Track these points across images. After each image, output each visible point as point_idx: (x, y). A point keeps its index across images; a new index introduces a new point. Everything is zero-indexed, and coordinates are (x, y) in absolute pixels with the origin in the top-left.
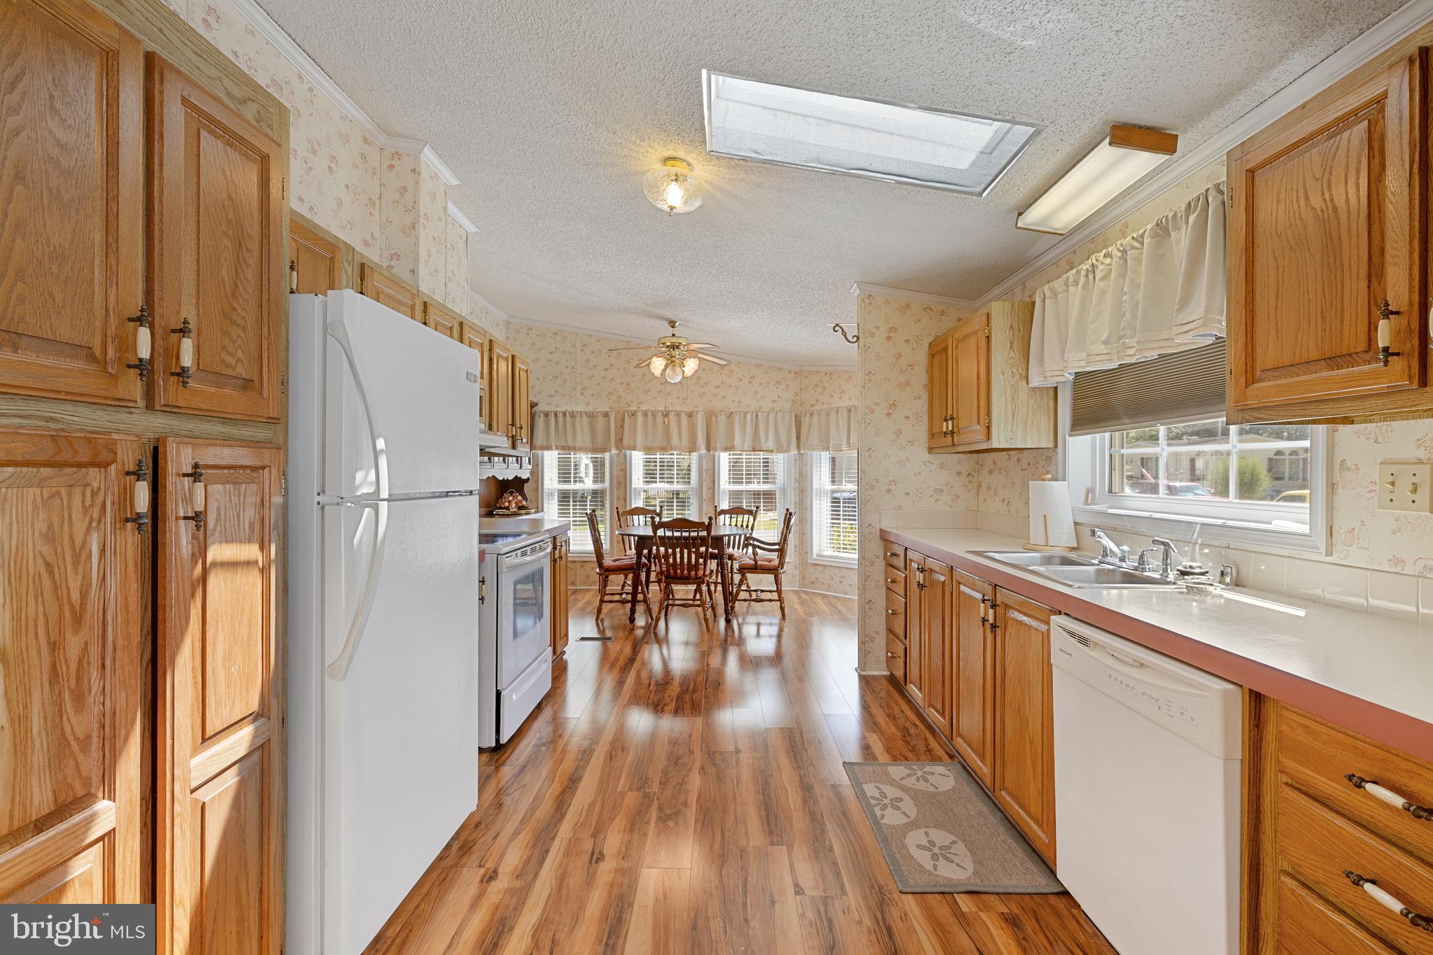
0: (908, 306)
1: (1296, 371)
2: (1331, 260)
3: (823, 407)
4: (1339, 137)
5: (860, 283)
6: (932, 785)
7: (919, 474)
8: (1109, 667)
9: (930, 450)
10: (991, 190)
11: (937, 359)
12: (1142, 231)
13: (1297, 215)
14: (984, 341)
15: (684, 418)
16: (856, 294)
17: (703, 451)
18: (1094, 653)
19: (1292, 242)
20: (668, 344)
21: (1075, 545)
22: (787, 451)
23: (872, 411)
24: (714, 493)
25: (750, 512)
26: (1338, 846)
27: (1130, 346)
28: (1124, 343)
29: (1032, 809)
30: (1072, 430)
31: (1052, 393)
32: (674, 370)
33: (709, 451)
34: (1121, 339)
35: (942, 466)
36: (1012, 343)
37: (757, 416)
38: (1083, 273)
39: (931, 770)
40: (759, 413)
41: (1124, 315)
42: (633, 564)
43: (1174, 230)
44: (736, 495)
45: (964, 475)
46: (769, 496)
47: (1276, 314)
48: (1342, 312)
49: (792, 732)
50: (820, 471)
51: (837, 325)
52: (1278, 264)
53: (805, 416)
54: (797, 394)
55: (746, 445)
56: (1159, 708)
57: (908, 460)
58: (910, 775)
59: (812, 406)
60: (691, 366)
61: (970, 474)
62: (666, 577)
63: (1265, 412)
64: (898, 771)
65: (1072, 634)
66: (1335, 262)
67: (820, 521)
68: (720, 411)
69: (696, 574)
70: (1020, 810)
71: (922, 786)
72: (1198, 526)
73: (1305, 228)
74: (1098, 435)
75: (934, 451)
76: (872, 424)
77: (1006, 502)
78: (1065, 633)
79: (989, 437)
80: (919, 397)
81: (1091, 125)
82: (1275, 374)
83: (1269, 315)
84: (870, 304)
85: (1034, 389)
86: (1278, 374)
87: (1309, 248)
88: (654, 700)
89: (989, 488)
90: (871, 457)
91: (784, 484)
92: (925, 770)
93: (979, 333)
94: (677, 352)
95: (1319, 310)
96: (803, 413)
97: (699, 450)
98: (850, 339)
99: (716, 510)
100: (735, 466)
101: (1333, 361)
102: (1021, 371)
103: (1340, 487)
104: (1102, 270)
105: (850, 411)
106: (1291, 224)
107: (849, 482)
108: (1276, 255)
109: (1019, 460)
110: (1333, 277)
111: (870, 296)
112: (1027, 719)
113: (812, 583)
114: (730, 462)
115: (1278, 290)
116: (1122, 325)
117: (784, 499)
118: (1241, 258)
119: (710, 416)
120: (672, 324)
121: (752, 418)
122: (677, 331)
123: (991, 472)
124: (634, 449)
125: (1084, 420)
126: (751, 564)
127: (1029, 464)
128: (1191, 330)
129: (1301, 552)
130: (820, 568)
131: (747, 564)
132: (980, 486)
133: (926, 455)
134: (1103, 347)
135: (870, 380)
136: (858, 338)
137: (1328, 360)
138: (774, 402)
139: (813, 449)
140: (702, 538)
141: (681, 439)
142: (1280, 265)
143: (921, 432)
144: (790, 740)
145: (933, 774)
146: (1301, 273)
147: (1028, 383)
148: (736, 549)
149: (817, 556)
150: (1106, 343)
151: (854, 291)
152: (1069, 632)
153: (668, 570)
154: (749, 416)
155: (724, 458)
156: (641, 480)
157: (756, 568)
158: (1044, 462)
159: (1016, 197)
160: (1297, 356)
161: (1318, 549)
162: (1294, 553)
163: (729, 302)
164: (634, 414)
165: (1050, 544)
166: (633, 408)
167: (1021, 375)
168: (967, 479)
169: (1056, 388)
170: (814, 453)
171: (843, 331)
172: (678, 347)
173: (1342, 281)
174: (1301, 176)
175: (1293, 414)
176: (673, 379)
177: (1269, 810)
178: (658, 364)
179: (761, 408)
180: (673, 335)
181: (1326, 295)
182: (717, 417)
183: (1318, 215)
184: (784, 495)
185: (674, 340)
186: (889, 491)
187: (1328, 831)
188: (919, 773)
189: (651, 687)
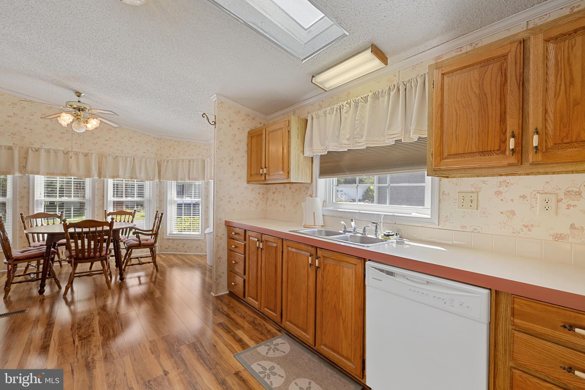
0: (239, 112)
1: (465, 156)
2: (483, 114)
3: (174, 158)
4: (487, 67)
5: (218, 94)
6: (281, 351)
7: (243, 193)
8: (409, 285)
9: (248, 182)
10: (308, 60)
11: (254, 140)
12: (366, 95)
13: (467, 94)
14: (287, 132)
15: (81, 157)
16: (214, 100)
17: (96, 178)
18: (398, 279)
19: (464, 105)
20: (75, 106)
21: (323, 225)
22: (153, 179)
23: (222, 161)
24: (103, 203)
25: (130, 214)
26: (549, 355)
27: (359, 142)
28: (356, 141)
29: (344, 353)
30: (320, 176)
31: (311, 160)
32: (79, 124)
33: (100, 178)
34: (354, 139)
35: (252, 190)
36: (298, 136)
37: (134, 159)
38: (335, 109)
39: (276, 343)
40: (136, 158)
41: (356, 129)
42: (43, 253)
43: (381, 97)
44: (117, 204)
45: (261, 194)
46: (140, 204)
47: (456, 132)
48: (488, 134)
49: (195, 345)
50: (171, 191)
51: (204, 114)
52: (457, 113)
53: (163, 162)
54: (158, 150)
55: (126, 175)
56: (445, 303)
57: (238, 186)
58: (269, 350)
59: (167, 157)
60: (93, 124)
61: (263, 194)
62: (75, 259)
63: (447, 171)
64: (262, 349)
65: (382, 271)
66: (485, 115)
67: (171, 216)
68: (109, 155)
69: (100, 255)
70: (334, 354)
71: (278, 354)
72: (383, 216)
73: (471, 100)
74: (328, 179)
75: (250, 182)
76: (222, 168)
77: (283, 206)
78: (377, 270)
79: (288, 177)
80: (244, 157)
81: (364, 41)
82: (453, 157)
83: (452, 133)
84: (222, 106)
85: (305, 157)
86: (455, 156)
87: (472, 108)
88: (83, 354)
89: (273, 200)
90: (221, 184)
91: (150, 198)
92: (274, 343)
93: (284, 129)
94: (82, 113)
95: (477, 133)
96: (162, 161)
97: (93, 176)
98: (211, 122)
99: (105, 213)
100: (116, 187)
101: (483, 153)
102: (301, 149)
103: (442, 201)
104: (346, 109)
105: (190, 161)
106: (464, 98)
107: (188, 197)
108: (456, 109)
109: (290, 188)
110: (484, 120)
111: (222, 102)
112: (341, 310)
113: (166, 249)
114: (114, 185)
115: (457, 123)
116: (355, 133)
117: (150, 205)
118: (439, 108)
119: (101, 157)
120: (79, 94)
121: (131, 161)
122: (81, 99)
123: (274, 193)
124: (38, 173)
125: (324, 172)
126: (137, 244)
127: (296, 190)
128: (395, 137)
129: (426, 225)
130: (171, 241)
131: (134, 244)
132: (267, 199)
133: (246, 185)
134: (347, 141)
135: (221, 145)
136: (215, 123)
137: (480, 153)
138: (144, 153)
139: (169, 180)
140: (107, 231)
141: (78, 169)
142: (458, 113)
143: (243, 173)
144: (196, 351)
145: (278, 344)
146: (468, 118)
147: (303, 154)
148: (124, 235)
149: (169, 234)
150: (348, 139)
151: (213, 98)
152: (379, 269)
153: (77, 254)
154: (129, 159)
155: (110, 182)
156: (43, 195)
157: (140, 246)
158: (305, 189)
159: (314, 68)
160: (466, 150)
161: (435, 223)
162: (424, 225)
163: (129, 88)
164: (37, 150)
165: (316, 225)
166: (37, 146)
167: (301, 150)
168: (262, 196)
169: (312, 158)
170: (168, 181)
171: (207, 118)
172: (83, 110)
173: (488, 122)
174: (469, 79)
175: (460, 173)
176: (78, 130)
177: (501, 341)
178: (66, 119)
179: (136, 155)
180: (79, 101)
181: (481, 127)
182: (106, 158)
183: (477, 95)
184: (150, 203)
185: (79, 104)
186: (229, 201)
187: (543, 349)
188: (272, 346)
189: (77, 343)
